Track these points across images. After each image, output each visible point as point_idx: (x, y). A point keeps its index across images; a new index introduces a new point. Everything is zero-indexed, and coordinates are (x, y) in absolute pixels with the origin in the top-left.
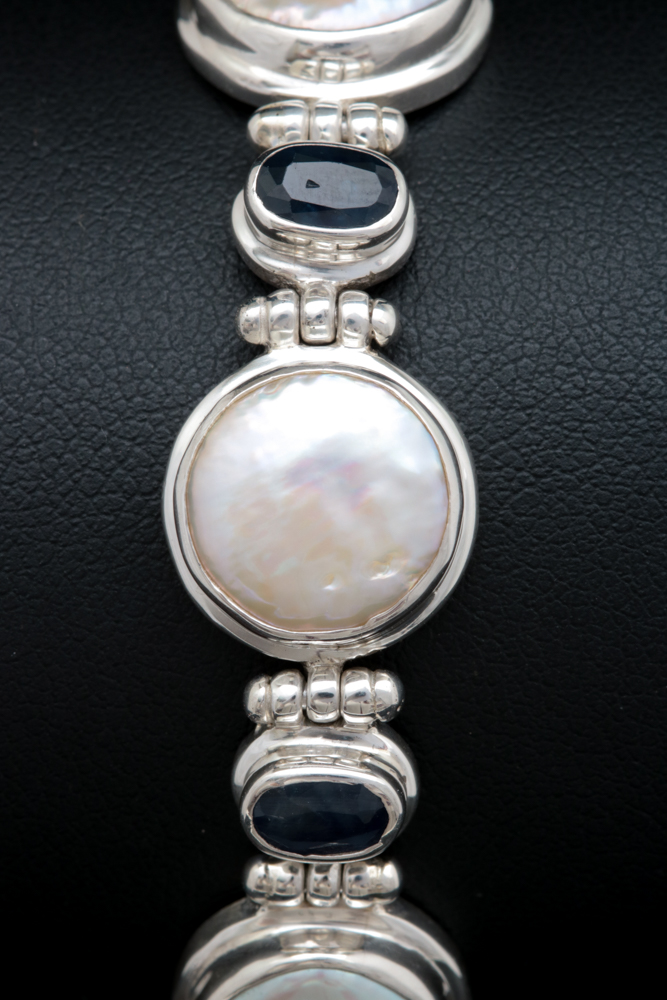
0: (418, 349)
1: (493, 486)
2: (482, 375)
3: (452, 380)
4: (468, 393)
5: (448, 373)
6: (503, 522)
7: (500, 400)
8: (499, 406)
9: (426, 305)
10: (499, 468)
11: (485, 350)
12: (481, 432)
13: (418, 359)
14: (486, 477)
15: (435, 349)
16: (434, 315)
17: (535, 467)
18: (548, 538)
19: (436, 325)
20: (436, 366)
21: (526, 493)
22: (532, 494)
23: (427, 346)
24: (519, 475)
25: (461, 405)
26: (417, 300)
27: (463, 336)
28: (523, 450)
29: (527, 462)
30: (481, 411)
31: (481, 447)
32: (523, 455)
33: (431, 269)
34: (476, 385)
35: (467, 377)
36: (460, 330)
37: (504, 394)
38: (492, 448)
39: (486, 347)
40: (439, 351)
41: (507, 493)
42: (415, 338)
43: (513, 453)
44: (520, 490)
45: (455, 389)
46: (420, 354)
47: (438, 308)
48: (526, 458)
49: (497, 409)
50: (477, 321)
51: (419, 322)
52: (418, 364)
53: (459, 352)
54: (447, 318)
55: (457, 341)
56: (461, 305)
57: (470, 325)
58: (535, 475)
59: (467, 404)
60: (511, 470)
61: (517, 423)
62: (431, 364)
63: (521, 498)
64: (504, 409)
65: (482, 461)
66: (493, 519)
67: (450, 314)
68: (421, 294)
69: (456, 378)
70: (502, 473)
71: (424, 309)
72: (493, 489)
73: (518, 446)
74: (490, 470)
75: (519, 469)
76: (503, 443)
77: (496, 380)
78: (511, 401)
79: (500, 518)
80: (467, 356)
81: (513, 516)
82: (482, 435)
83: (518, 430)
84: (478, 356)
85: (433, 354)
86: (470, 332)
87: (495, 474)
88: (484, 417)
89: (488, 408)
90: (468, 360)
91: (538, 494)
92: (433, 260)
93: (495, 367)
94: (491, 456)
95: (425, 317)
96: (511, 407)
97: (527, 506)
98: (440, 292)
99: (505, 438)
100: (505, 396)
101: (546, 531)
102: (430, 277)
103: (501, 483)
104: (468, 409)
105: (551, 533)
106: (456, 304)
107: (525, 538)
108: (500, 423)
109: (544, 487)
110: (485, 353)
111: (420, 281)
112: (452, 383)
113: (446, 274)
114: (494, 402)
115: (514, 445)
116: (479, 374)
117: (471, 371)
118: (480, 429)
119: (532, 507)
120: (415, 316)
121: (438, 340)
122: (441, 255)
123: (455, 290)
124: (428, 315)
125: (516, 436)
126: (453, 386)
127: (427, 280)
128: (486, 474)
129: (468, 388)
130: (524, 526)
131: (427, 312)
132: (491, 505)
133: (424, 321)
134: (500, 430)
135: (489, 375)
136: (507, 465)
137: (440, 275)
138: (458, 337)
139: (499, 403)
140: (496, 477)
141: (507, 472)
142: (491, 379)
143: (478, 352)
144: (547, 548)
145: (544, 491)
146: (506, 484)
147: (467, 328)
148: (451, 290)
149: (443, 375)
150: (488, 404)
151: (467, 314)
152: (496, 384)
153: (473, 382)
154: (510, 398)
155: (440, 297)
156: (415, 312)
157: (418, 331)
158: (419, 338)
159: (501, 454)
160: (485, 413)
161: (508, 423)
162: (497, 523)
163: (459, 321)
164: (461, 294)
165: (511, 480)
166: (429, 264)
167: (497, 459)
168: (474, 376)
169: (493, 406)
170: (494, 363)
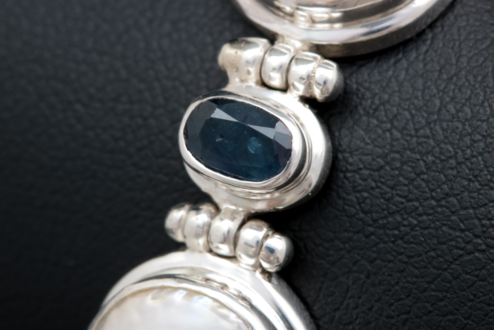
0: (436, 117)
1: (453, 243)
2: (475, 153)
3: (451, 149)
4: (459, 163)
5: (452, 144)
6: (452, 274)
7: (481, 177)
8: (478, 181)
9: (455, 84)
10: (463, 231)
11: (485, 134)
12: (458, 197)
13: (432, 125)
14: (450, 235)
15: (448, 121)
16: (459, 95)
17: (489, 238)
18: (482, 299)
19: (457, 103)
20: (443, 134)
21: (476, 257)
22: (480, 259)
23: (442, 117)
24: (475, 240)
25: (450, 172)
26: (451, 79)
27: (473, 117)
28: (484, 222)
29: (484, 232)
30: (464, 181)
31: (453, 210)
32: (483, 226)
33: (472, 57)
34: (467, 159)
35: (463, 151)
36: (472, 112)
37: (486, 172)
38: (462, 212)
39: (486, 131)
40: (450, 124)
41: (461, 252)
42: (437, 108)
43: (476, 222)
44: (473, 253)
45: (451, 157)
46: (435, 121)
47: (464, 90)
48: (485, 229)
49: (477, 184)
50: (488, 109)
51: (445, 96)
52: (431, 129)
53: (465, 129)
54: (467, 100)
55: (467, 120)
56: (481, 93)
57: (481, 111)
58: (487, 245)
59: (455, 172)
60: (471, 235)
61: (486, 198)
62: (441, 132)
63: (470, 260)
64: (480, 184)
65: (451, 221)
66: (445, 270)
67: (470, 98)
68: (456, 75)
69: (454, 149)
70: (463, 235)
71: (453, 87)
72: (452, 245)
73: (481, 217)
74: (454, 229)
75: (477, 236)
76: (471, 211)
77: (483, 160)
78: (489, 180)
79: (450, 271)
80: (469, 134)
81: (461, 272)
82: (457, 200)
83: (486, 204)
84: (478, 137)
85: (445, 125)
86: (479, 116)
87: (458, 234)
88: (464, 187)
89: (470, 180)
90: (469, 137)
91: (484, 260)
92: (477, 51)
93: (487, 150)
94: (459, 218)
95: (451, 94)
96: (487, 185)
97: (473, 267)
98: (471, 78)
99: (473, 208)
100: (486, 175)
101: (482, 292)
102: (468, 63)
103: (459, 243)
104: (454, 176)
105: (485, 295)
106: (479, 90)
107: (464, 292)
108: (475, 195)
109: (490, 256)
110: (484, 136)
111: (459, 64)
112: (450, 152)
113: (481, 65)
114: (476, 177)
115: (479, 216)
116: (473, 151)
117: (468, 147)
118: (458, 195)
119: (476, 270)
120: (443, 91)
121: (453, 115)
122: (484, 49)
123: (482, 79)
124: (454, 92)
125: (482, 209)
126: (450, 155)
127: (465, 65)
128: (451, 232)
129: (461, 159)
130: (466, 283)
131: (454, 91)
132: (447, 258)
133: (448, 96)
134: (472, 201)
135: (481, 154)
136: (469, 230)
137: (476, 64)
138: (468, 117)
139: (479, 179)
140: (457, 237)
141: (466, 236)
142: (480, 158)
143: (479, 133)
144: (478, 306)
145: (490, 259)
146: (463, 245)
147: (478, 112)
148: (480, 78)
149: (446, 143)
150: (471, 177)
151: (483, 102)
152: (482, 163)
153: (466, 156)
154: (489, 177)
155: (468, 81)
156: (446, 87)
157: (441, 103)
158: (440, 110)
159: (467, 220)
160: (466, 183)
161: (480, 197)
162: (446, 274)
163: (475, 105)
164: (485, 84)
165: (468, 243)
166: (472, 54)
167: (463, 222)
168: (468, 151)
169: (474, 179)
170: (487, 146)
